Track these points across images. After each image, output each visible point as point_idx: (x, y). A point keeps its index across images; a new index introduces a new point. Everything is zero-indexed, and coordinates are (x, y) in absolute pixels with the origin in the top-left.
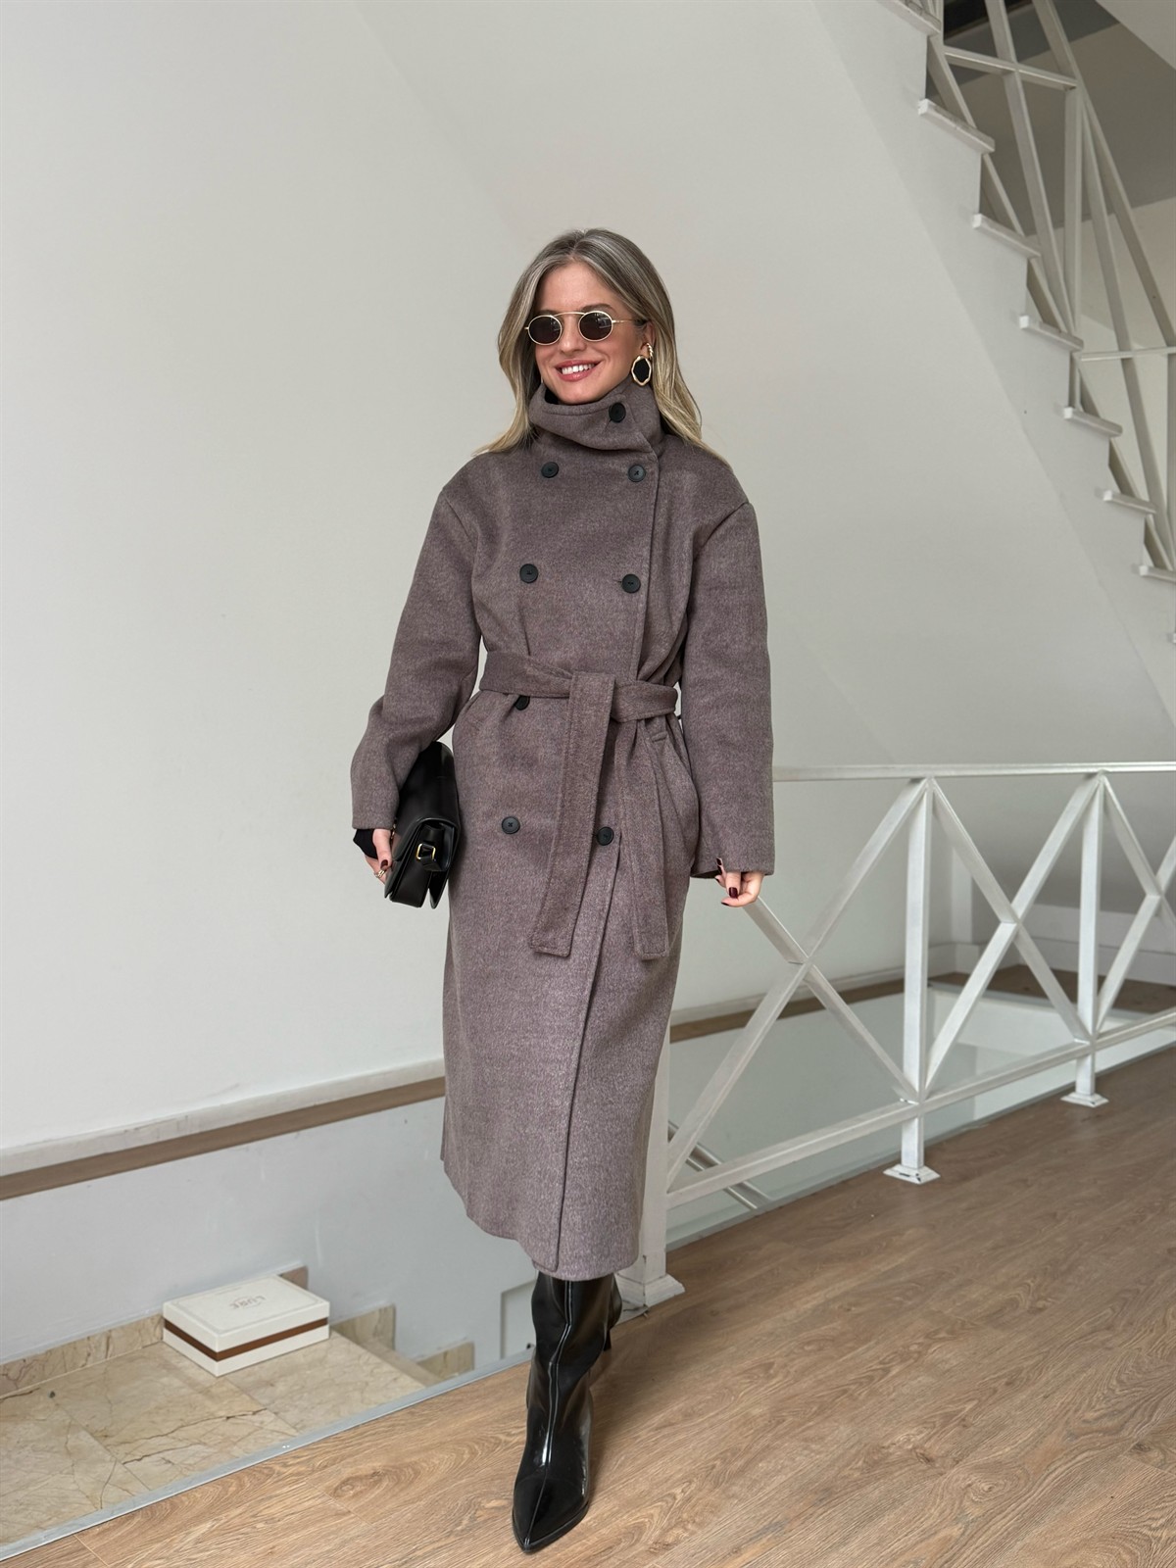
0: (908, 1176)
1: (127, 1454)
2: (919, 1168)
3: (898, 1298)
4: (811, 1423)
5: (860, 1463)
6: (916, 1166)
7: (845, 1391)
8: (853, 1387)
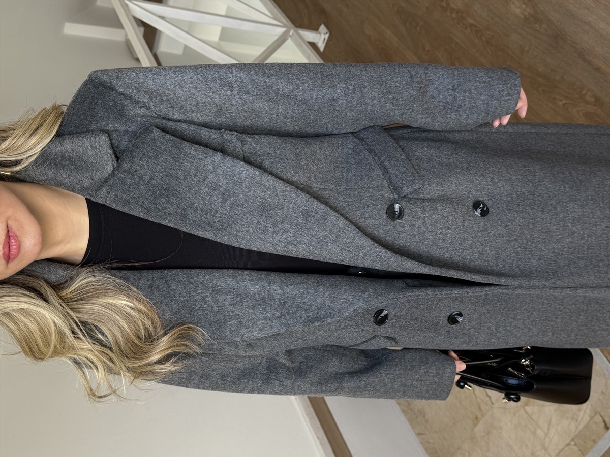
0: (325, 39)
1: (487, 404)
2: (320, 33)
3: (418, 29)
4: (511, 53)
5: (537, 26)
6: (319, 35)
7: (487, 42)
8: (484, 39)
